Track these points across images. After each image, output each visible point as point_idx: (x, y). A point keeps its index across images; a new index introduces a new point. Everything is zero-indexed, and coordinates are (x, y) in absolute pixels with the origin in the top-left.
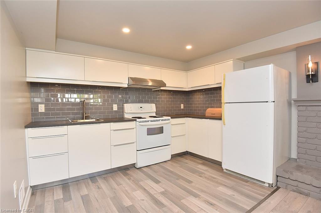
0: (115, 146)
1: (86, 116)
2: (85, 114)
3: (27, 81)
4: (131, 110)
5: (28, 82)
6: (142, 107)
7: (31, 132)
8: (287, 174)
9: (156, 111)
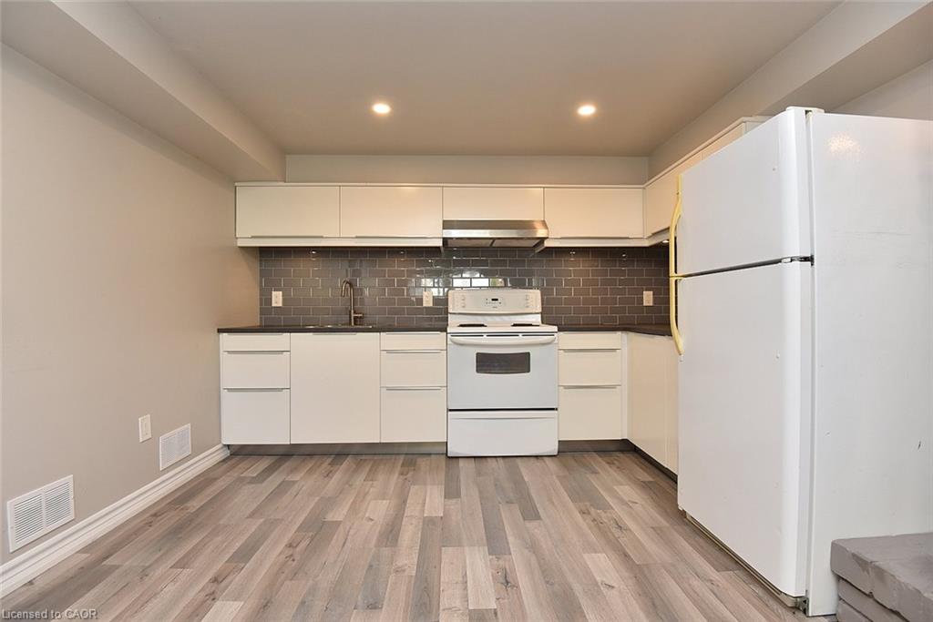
0: (389, 389)
1: (355, 318)
2: (355, 313)
3: (239, 244)
4: (464, 307)
5: (242, 248)
6: (497, 300)
7: (227, 340)
8: (866, 573)
9: (540, 310)
